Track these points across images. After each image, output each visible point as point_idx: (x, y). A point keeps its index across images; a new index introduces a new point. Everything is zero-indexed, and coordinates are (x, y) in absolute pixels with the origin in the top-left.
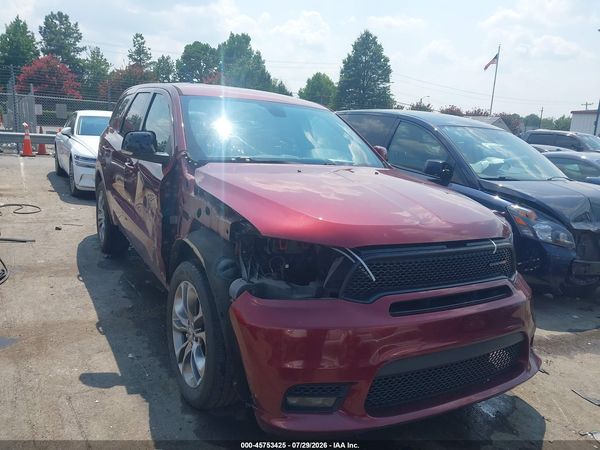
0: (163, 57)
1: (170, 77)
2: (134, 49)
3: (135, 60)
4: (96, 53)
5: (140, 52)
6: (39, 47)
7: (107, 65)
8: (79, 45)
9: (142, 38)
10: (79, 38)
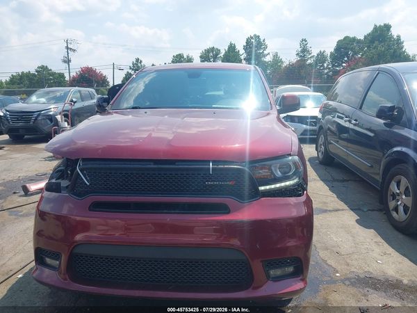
0: (320, 52)
1: (325, 65)
2: (300, 50)
3: (301, 56)
4: (276, 56)
5: (304, 51)
6: (242, 57)
7: (282, 63)
8: (266, 52)
9: (306, 41)
10: (266, 48)
